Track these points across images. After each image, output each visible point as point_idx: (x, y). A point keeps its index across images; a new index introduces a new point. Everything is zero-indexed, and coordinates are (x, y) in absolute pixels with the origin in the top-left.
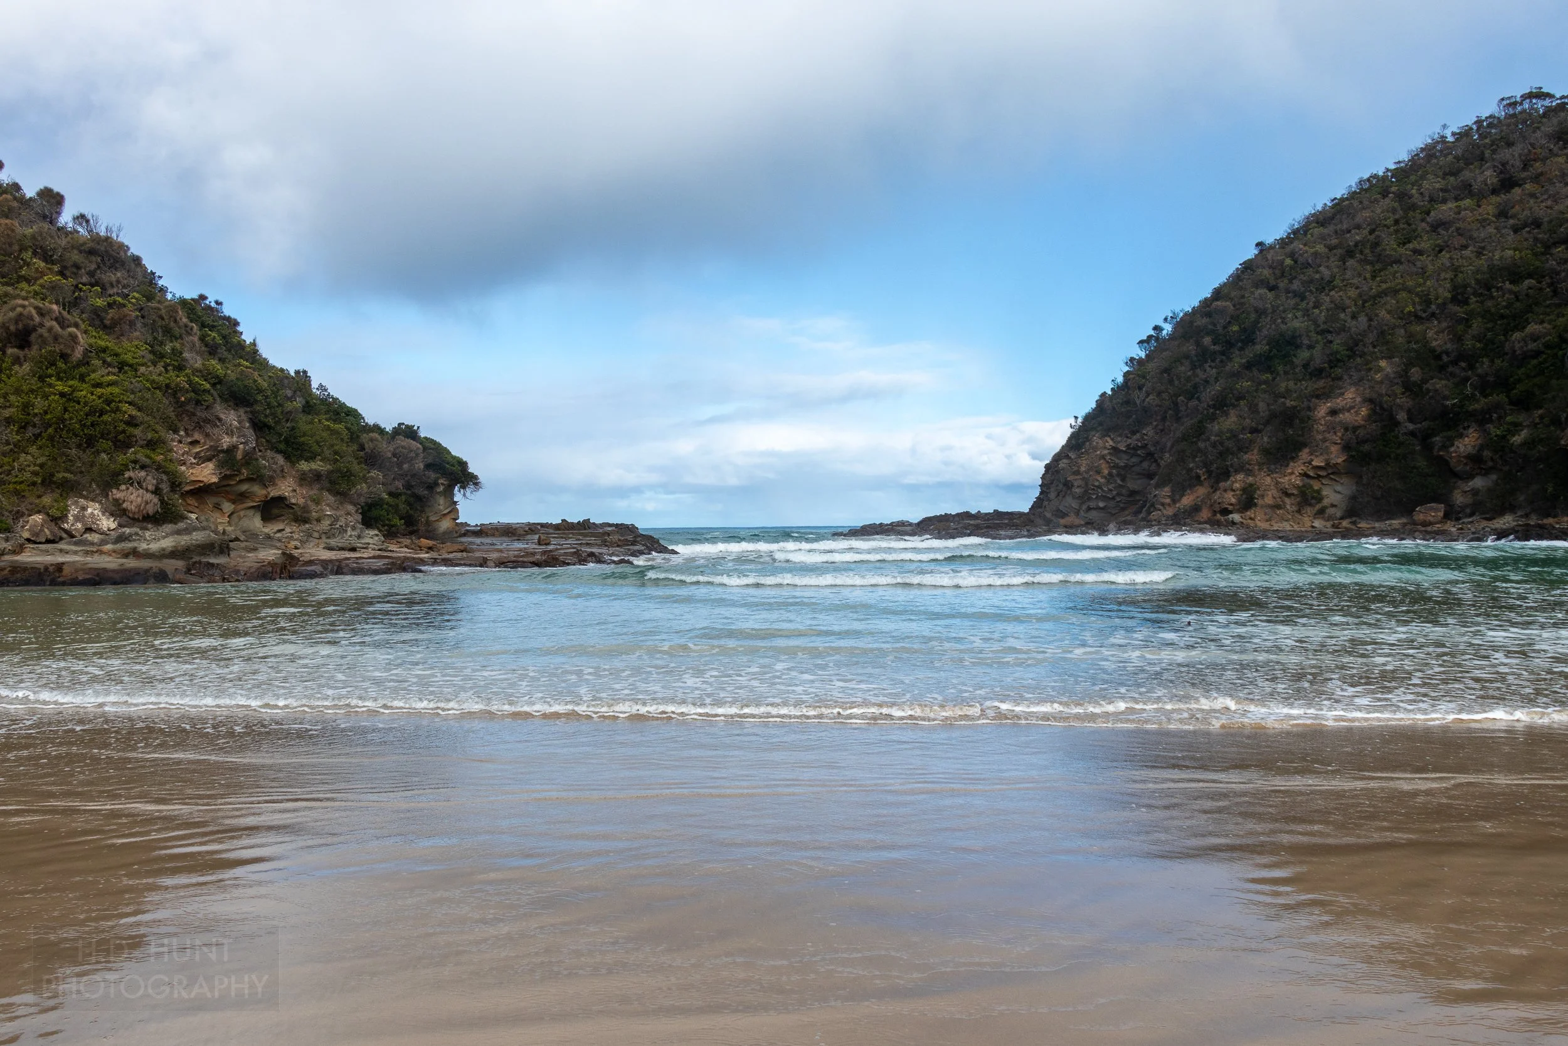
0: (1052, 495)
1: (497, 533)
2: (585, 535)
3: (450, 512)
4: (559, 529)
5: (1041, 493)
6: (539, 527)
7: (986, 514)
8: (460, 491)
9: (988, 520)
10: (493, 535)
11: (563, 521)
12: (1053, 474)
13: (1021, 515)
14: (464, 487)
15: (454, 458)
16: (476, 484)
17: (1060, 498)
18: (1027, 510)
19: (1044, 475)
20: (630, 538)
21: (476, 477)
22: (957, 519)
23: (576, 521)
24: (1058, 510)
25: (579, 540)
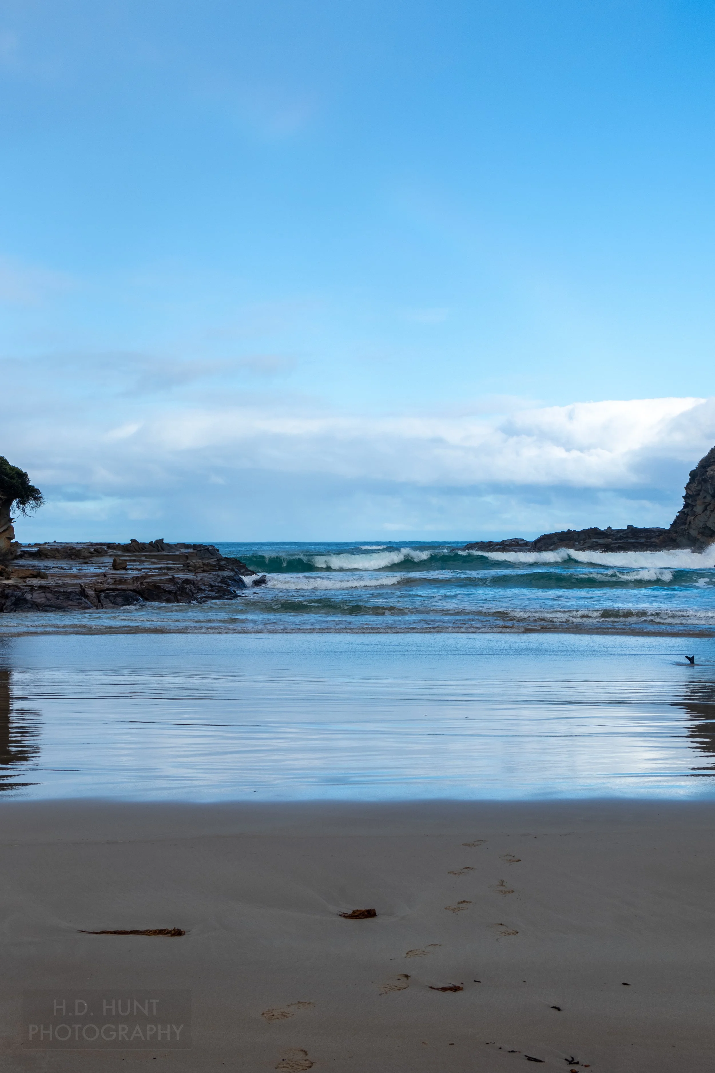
0: (699, 509)
1: (57, 555)
2: (161, 558)
3: (5, 531)
4: (128, 551)
5: (685, 507)
6: (105, 547)
7: (619, 531)
8: (18, 507)
9: (621, 538)
10: (54, 557)
11: (133, 541)
12: (699, 483)
13: (660, 532)
14: (23, 502)
15: (13, 469)
16: (37, 499)
17: (708, 512)
18: (668, 527)
19: (688, 484)
20: (212, 562)
21: (37, 491)
22: (583, 536)
23: (148, 541)
24: (706, 527)
25: (155, 563)
